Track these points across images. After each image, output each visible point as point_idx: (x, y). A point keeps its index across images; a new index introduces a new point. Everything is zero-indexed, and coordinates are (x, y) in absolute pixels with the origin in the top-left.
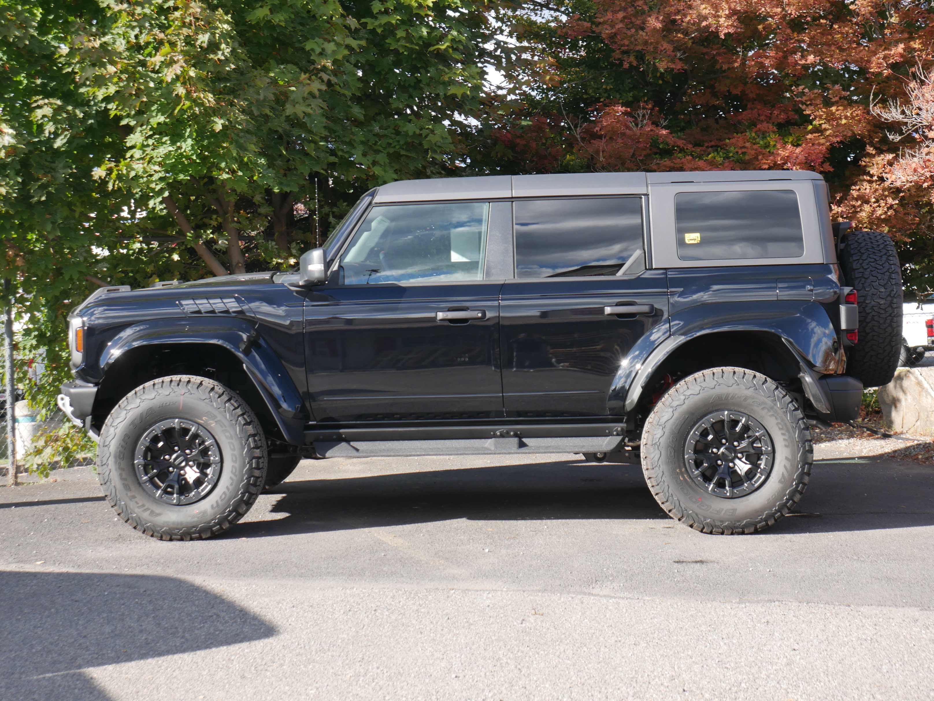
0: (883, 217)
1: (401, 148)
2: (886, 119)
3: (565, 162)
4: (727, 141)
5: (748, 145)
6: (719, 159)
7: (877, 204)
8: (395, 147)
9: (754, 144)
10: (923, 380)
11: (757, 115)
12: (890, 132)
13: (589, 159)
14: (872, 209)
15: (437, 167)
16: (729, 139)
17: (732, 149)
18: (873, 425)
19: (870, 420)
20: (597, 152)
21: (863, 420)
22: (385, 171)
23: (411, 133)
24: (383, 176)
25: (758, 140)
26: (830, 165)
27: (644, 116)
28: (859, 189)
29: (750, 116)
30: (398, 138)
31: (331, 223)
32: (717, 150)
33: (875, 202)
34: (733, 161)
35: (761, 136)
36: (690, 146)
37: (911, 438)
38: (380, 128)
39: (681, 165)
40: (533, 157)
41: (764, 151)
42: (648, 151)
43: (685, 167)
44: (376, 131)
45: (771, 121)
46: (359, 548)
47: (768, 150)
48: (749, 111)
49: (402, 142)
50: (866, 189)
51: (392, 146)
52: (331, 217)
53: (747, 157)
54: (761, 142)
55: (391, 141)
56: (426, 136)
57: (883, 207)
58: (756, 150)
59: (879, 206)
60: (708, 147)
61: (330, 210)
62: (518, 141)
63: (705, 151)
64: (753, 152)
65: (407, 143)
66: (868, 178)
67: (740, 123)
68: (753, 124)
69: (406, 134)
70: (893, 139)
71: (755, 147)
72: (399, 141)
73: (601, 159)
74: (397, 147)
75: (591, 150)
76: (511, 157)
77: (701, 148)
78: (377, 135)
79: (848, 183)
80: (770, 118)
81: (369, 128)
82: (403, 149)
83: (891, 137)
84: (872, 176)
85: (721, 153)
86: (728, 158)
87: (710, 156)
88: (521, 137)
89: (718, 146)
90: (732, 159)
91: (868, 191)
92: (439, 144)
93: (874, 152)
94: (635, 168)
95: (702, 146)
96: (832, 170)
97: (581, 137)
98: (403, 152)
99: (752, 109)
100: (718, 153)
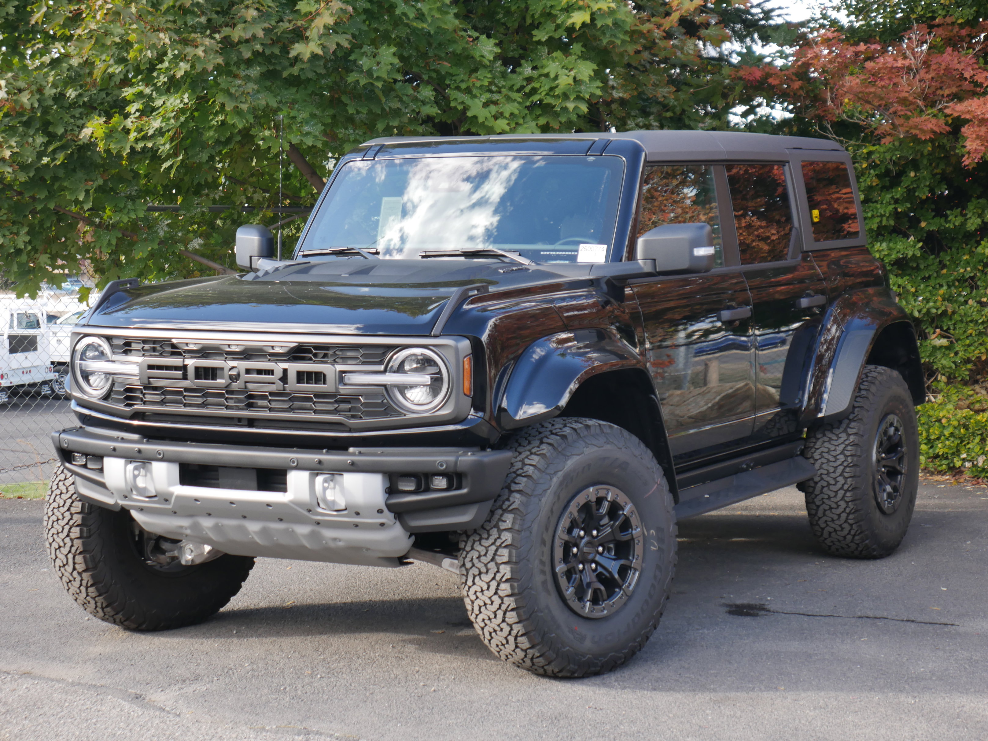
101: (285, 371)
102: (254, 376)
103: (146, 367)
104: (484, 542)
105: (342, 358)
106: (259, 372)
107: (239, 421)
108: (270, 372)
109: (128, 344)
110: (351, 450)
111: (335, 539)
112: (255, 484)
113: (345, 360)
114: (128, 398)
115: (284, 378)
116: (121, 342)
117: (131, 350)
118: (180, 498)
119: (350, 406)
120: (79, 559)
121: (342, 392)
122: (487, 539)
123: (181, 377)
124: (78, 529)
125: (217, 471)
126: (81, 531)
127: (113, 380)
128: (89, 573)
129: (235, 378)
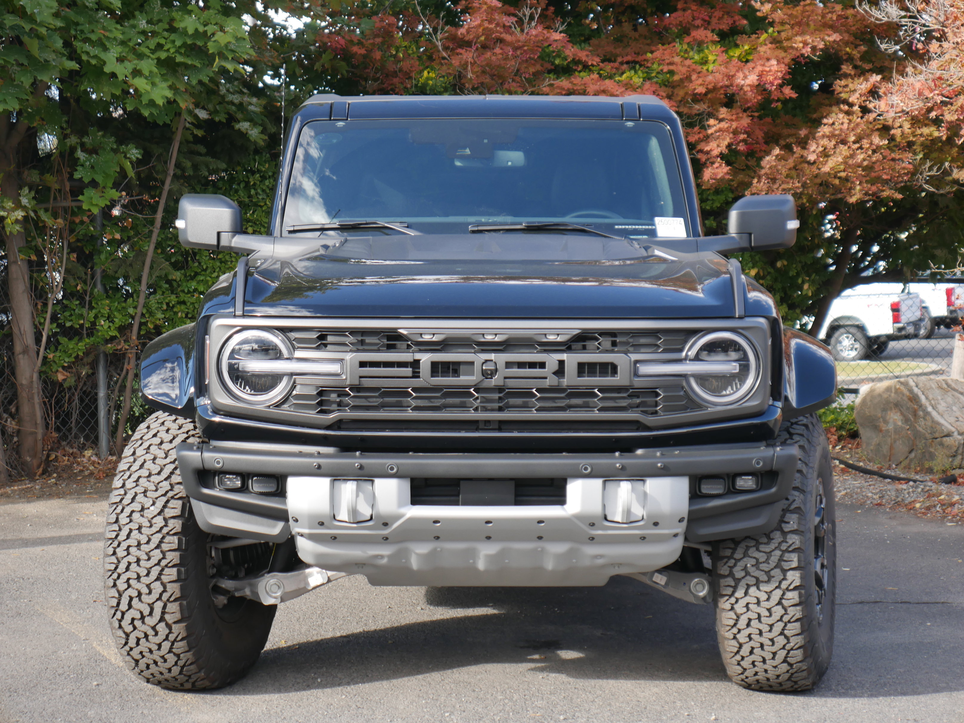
0: (865, 163)
1: (177, 51)
2: (877, 19)
3: (422, 80)
4: (649, 55)
5: (677, 59)
6: (637, 80)
7: (857, 145)
8: (168, 50)
9: (686, 59)
10: (920, 394)
11: (690, 19)
12: (881, 38)
13: (455, 77)
14: (851, 152)
15: (236, 83)
16: (652, 52)
17: (655, 66)
18: (848, 456)
19: (842, 449)
20: (465, 66)
21: (834, 447)
22: (153, 84)
23: (191, 31)
24: (148, 92)
25: (691, 54)
26: (792, 89)
27: (532, 18)
28: (833, 124)
29: (681, 19)
30: (173, 36)
31: (79, 159)
32: (634, 68)
33: (854, 142)
34: (656, 83)
35: (696, 48)
36: (596, 60)
37: (902, 476)
38: (148, 22)
39: (583, 87)
40: (376, 73)
41: (699, 68)
42: (538, 67)
43: (588, 90)
44: (141, 27)
45: (710, 27)
46: (60, 671)
47: (705, 68)
48: (680, 13)
49: (178, 43)
50: (842, 124)
51: (166, 48)
52: (79, 150)
53: (676, 78)
54: (697, 57)
55: (163, 41)
56: (213, 34)
57: (867, 149)
58: (689, 67)
59: (861, 148)
60: (622, 63)
61: (79, 141)
62: (355, 49)
63: (617, 69)
64: (684, 70)
65: (184, 45)
66: (846, 107)
67: (666, 29)
68: (685, 31)
69: (184, 32)
70: (886, 50)
71: (688, 62)
72: (173, 42)
73: (470, 75)
74: (172, 51)
75: (455, 62)
76: (345, 72)
77: (612, 64)
78: (144, 33)
79: (815, 116)
80: (709, 23)
81: (132, 22)
82: (181, 54)
83: (883, 47)
84: (851, 105)
85: (640, 72)
86: (650, 79)
87: (624, 76)
88: (360, 43)
89: (636, 62)
90: (655, 80)
91: (845, 126)
92: (233, 47)
93: (853, 73)
94: (520, 90)
95: (615, 61)
96: (794, 95)
97: (443, 45)
98: (179, 59)
99: (684, 10)
100: (636, 72)
101: (561, 363)
102: (515, 371)
103: (358, 364)
104: (762, 548)
105: (633, 346)
106: (521, 365)
107: (487, 425)
108: (542, 365)
109: (322, 337)
110: (639, 452)
111: (596, 557)
112: (512, 497)
113: (637, 347)
114: (320, 404)
115: (560, 371)
116: (314, 335)
117: (325, 345)
118: (412, 520)
119: (638, 401)
120: (174, 607)
121: (636, 385)
122: (767, 543)
123: (410, 374)
124: (175, 570)
125: (458, 485)
126: (179, 572)
127: (294, 382)
128: (184, 624)
129: (487, 374)
